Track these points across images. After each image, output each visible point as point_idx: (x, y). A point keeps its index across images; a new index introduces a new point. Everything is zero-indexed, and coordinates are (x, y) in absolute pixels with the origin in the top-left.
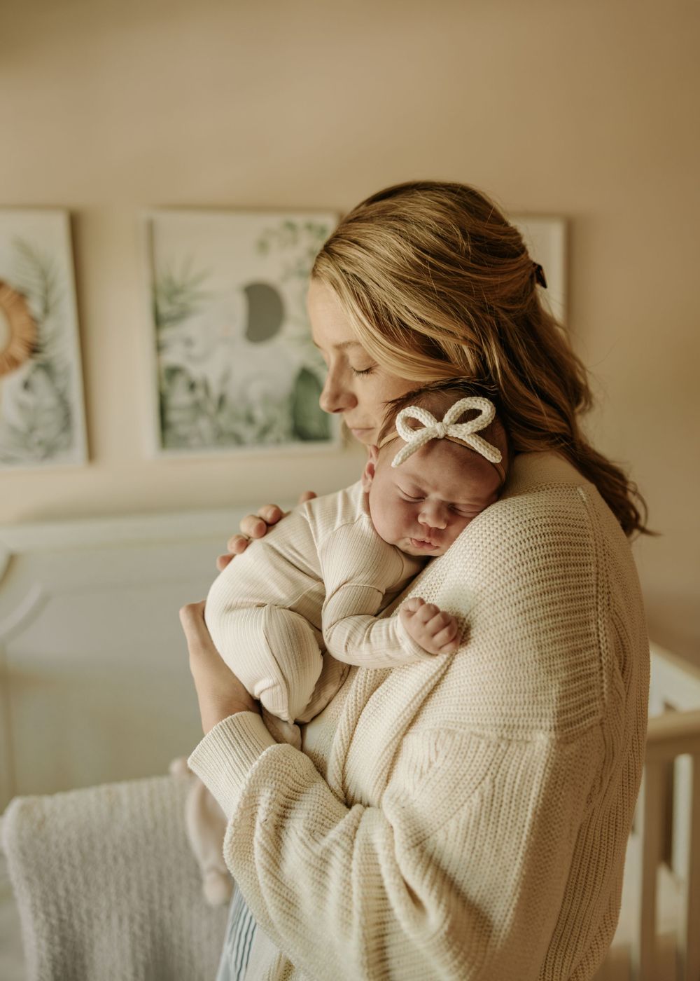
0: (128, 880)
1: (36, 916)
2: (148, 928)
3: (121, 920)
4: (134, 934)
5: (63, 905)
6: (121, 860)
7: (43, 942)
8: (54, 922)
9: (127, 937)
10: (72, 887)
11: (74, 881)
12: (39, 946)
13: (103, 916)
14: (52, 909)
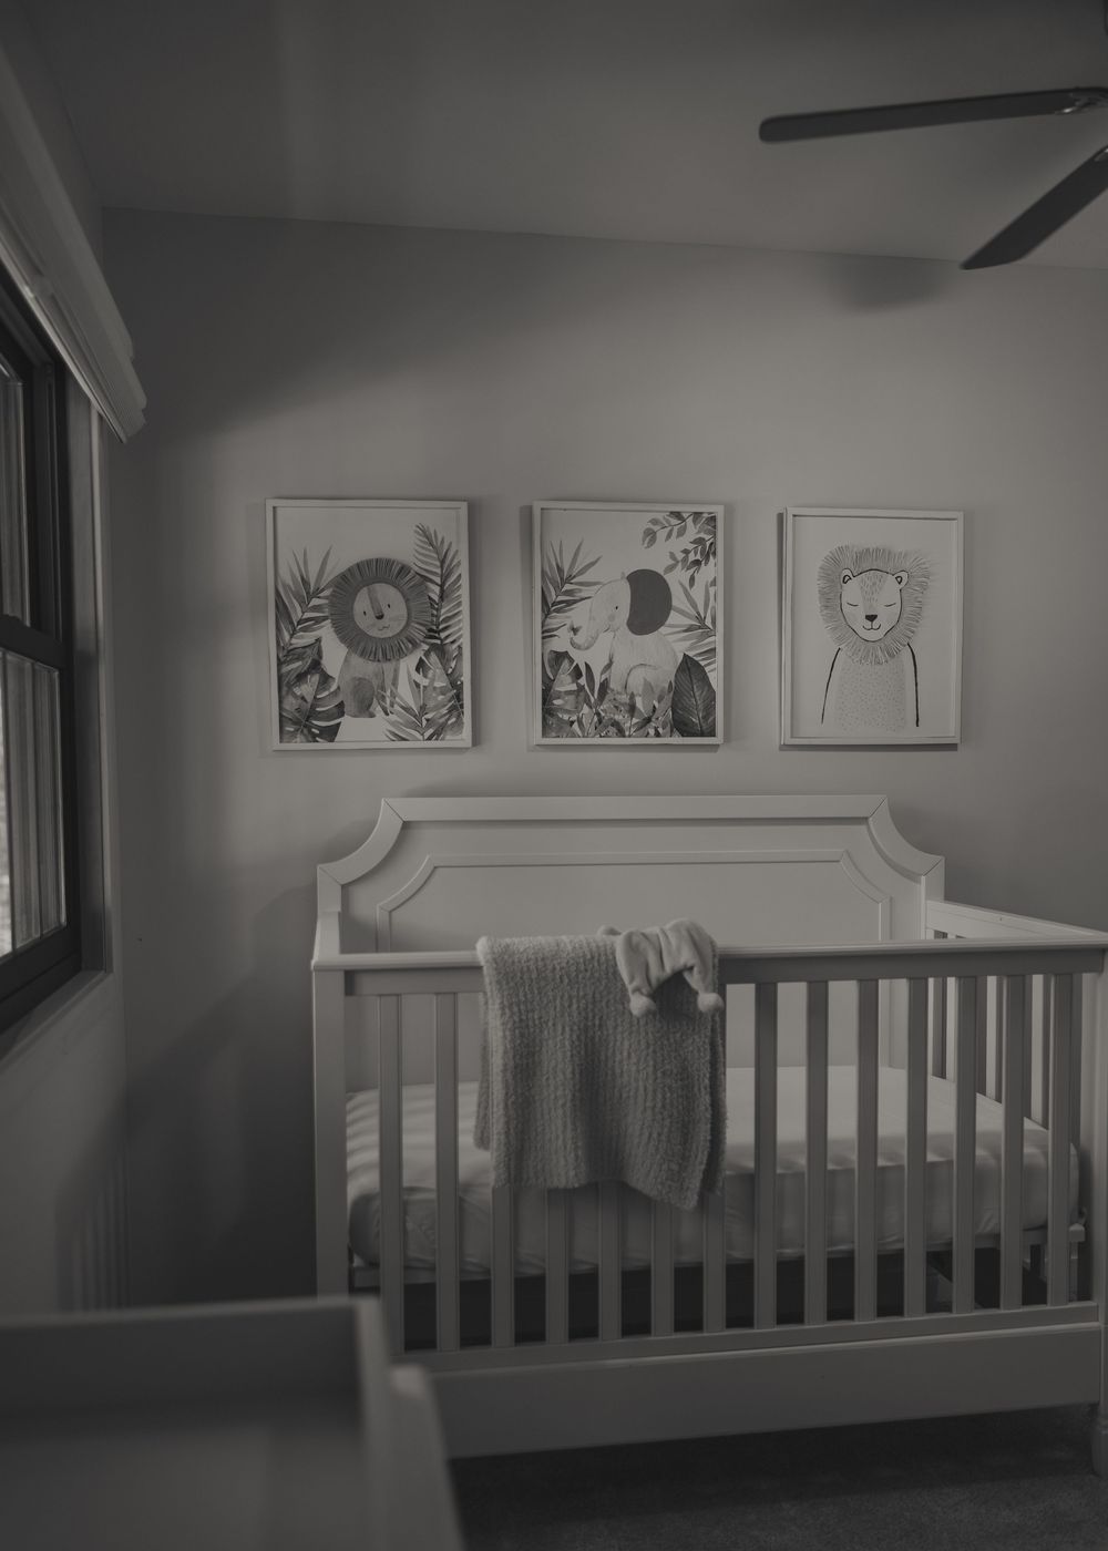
0: (570, 997)
1: (503, 1014)
2: (583, 1038)
3: (564, 1028)
4: (573, 1042)
5: (522, 1007)
6: (566, 981)
7: (508, 1033)
8: (516, 1019)
9: (567, 1043)
10: (529, 996)
11: (532, 993)
12: (505, 1037)
13: (550, 1024)
14: (516, 1009)
